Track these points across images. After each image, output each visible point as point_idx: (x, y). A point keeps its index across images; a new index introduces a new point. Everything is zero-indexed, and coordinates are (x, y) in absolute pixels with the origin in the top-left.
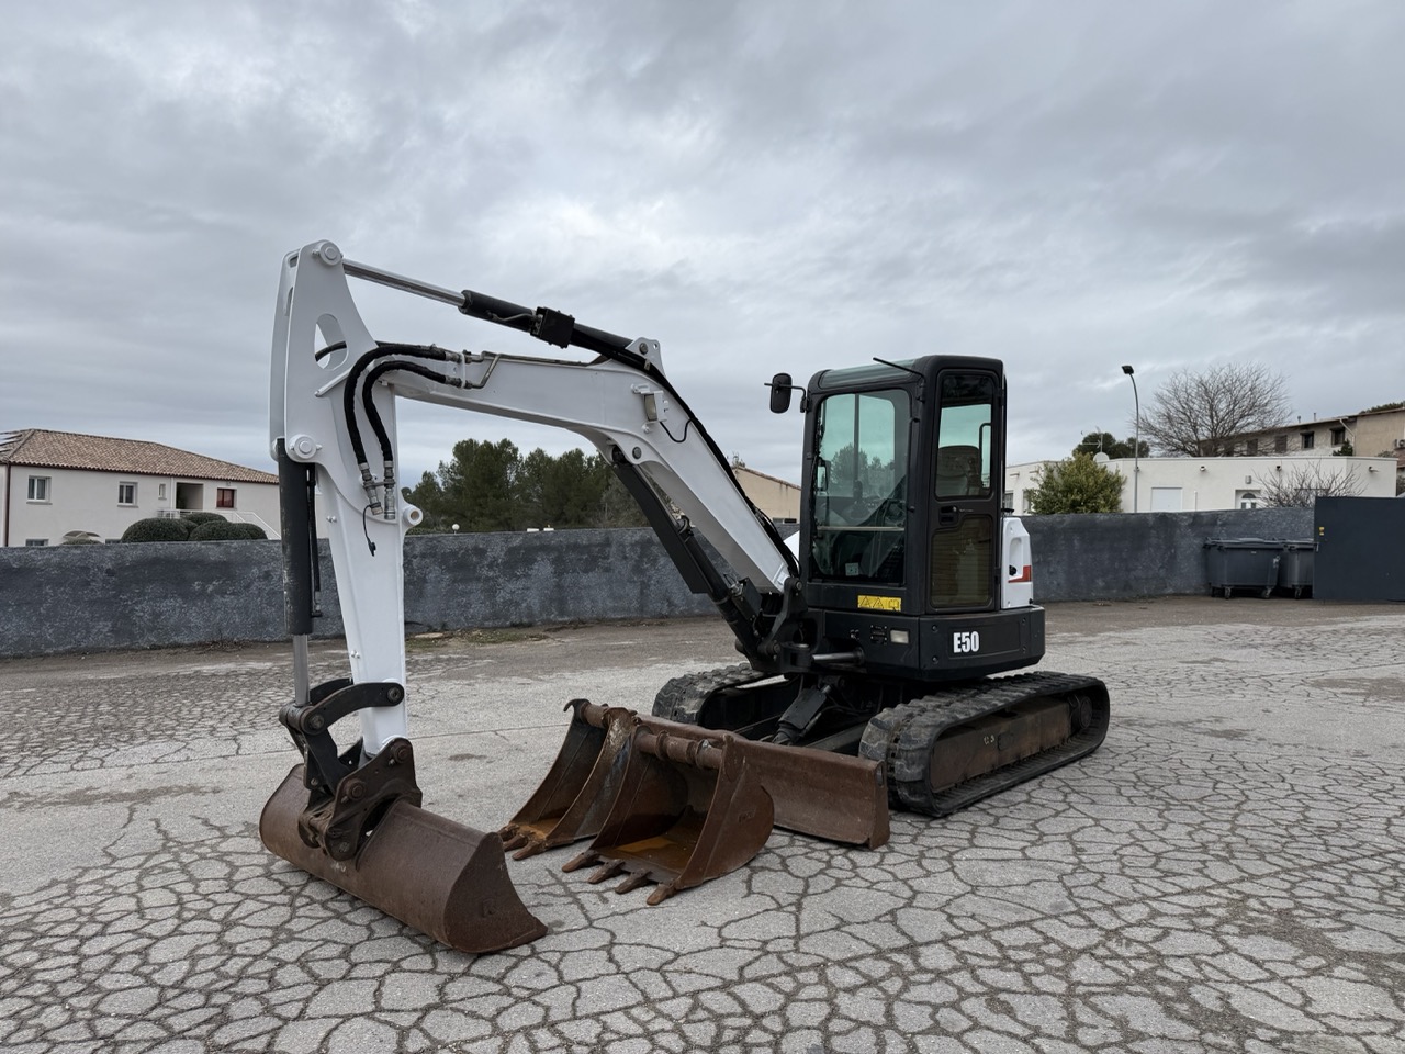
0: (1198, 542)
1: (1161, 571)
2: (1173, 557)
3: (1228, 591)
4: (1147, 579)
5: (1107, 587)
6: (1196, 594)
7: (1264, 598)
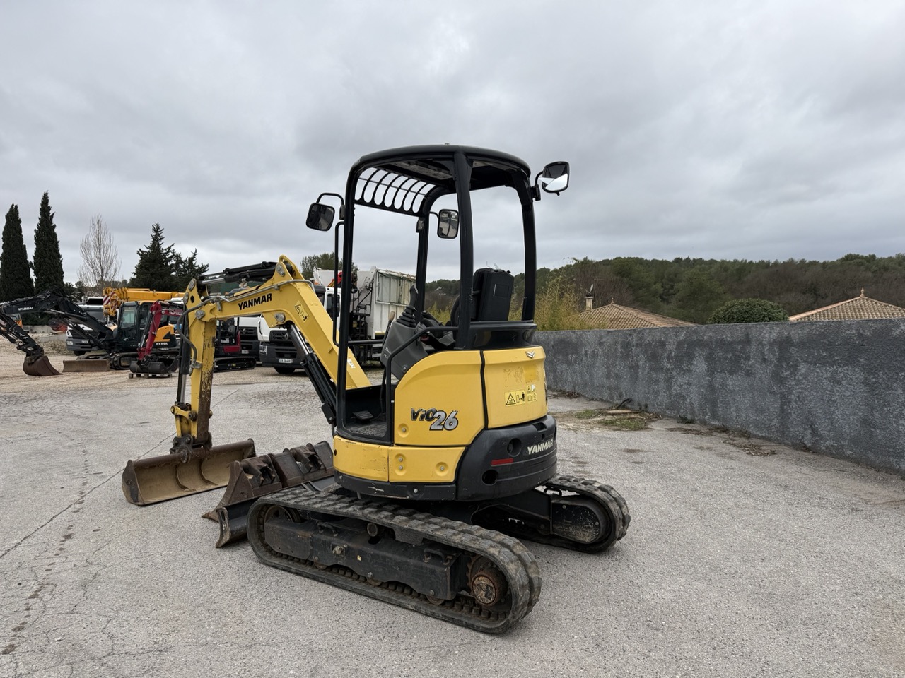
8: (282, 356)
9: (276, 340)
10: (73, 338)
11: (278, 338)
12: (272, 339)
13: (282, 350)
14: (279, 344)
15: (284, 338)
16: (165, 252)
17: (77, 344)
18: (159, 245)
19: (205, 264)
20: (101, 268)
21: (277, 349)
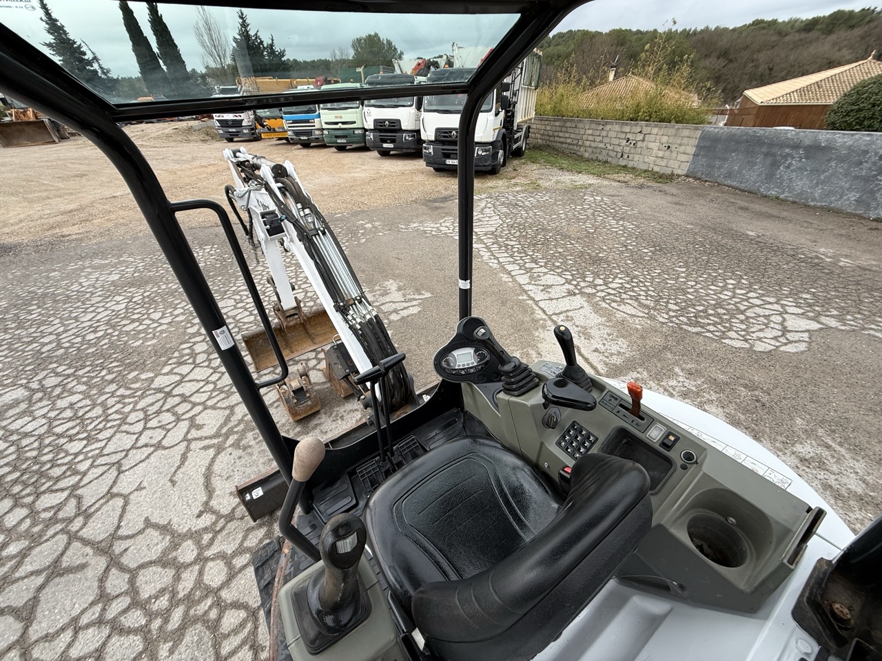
8: (448, 156)
9: (442, 139)
10: (222, 126)
11: (444, 137)
12: (438, 138)
13: (448, 150)
14: (443, 143)
15: (450, 136)
16: (253, 38)
17: (226, 132)
18: (247, 32)
19: (282, 49)
20: (219, 56)
21: (443, 149)
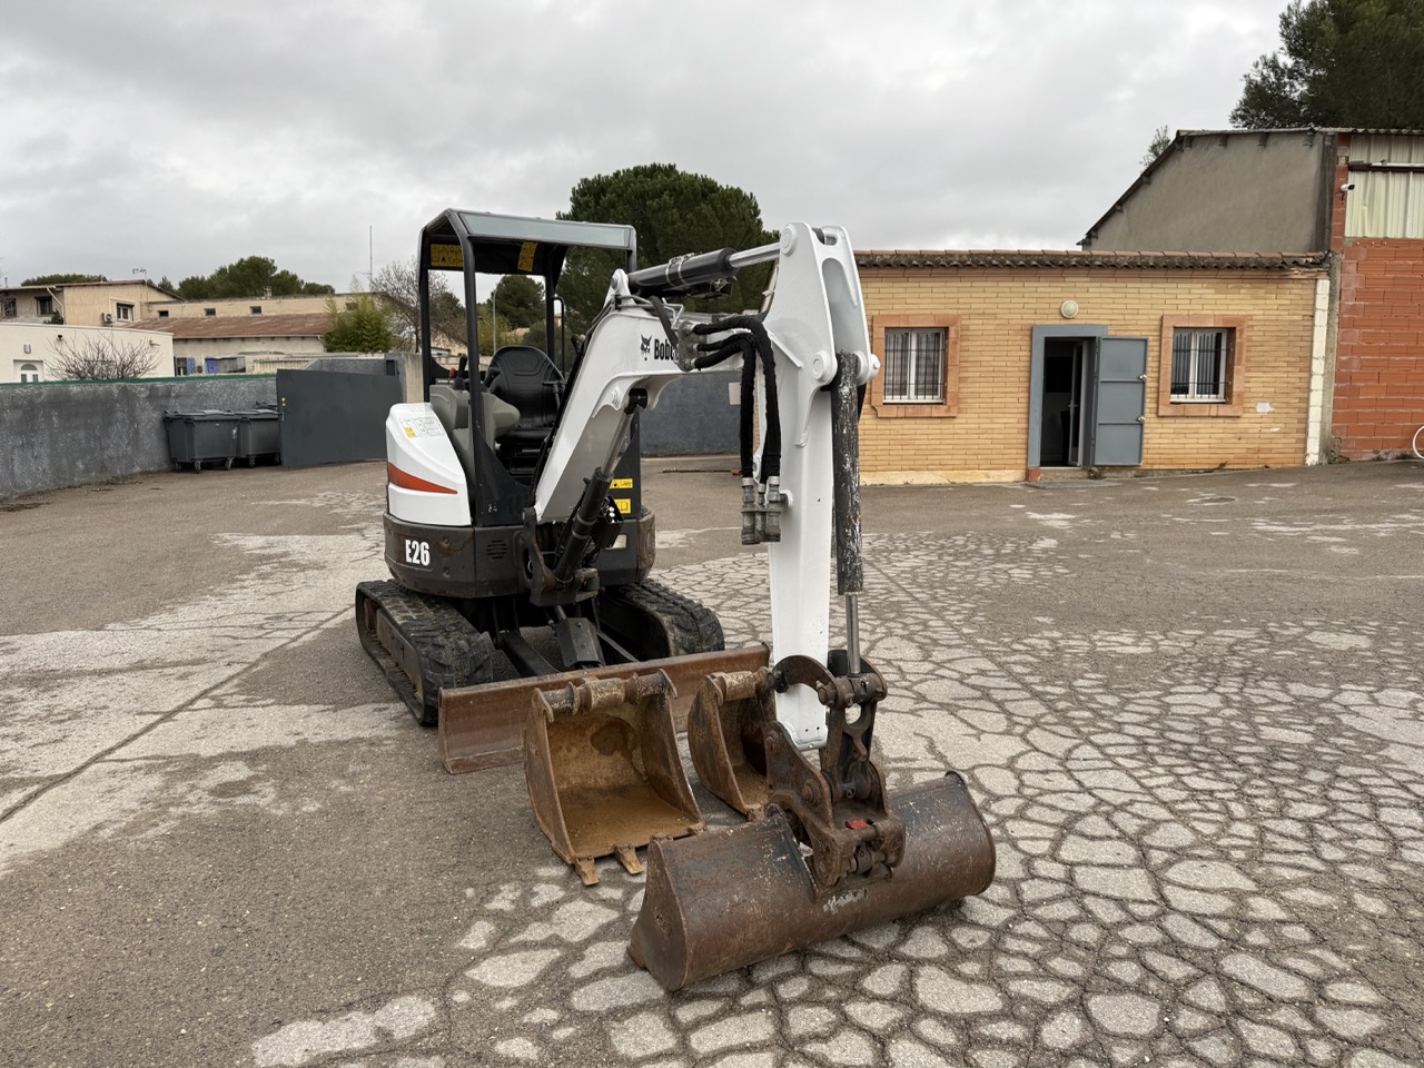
0: (156, 416)
1: (129, 448)
2: (137, 432)
3: (198, 464)
4: (118, 458)
5: (87, 471)
6: (159, 472)
7: (227, 470)
